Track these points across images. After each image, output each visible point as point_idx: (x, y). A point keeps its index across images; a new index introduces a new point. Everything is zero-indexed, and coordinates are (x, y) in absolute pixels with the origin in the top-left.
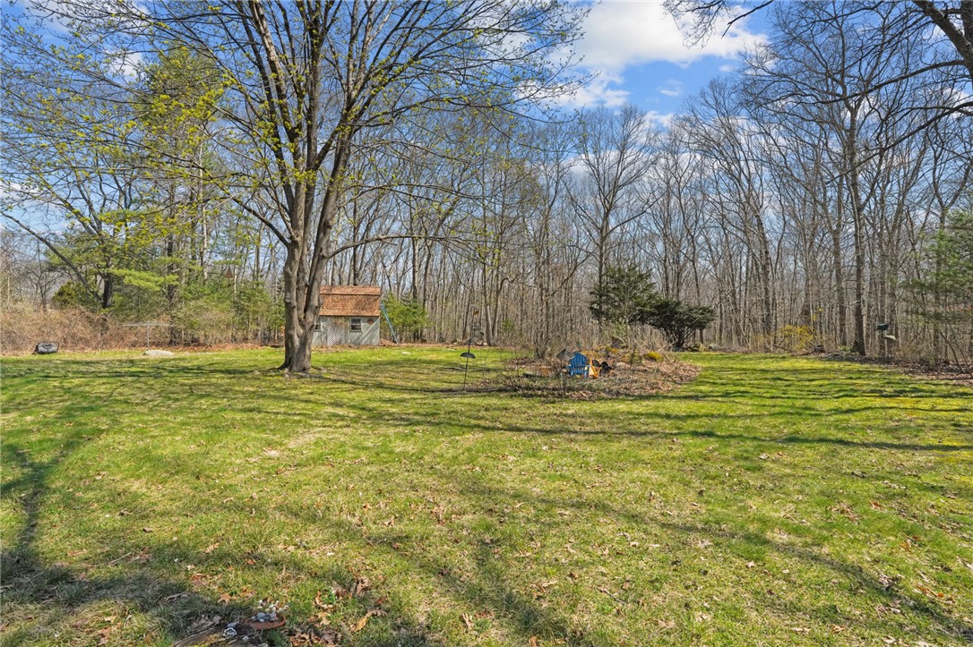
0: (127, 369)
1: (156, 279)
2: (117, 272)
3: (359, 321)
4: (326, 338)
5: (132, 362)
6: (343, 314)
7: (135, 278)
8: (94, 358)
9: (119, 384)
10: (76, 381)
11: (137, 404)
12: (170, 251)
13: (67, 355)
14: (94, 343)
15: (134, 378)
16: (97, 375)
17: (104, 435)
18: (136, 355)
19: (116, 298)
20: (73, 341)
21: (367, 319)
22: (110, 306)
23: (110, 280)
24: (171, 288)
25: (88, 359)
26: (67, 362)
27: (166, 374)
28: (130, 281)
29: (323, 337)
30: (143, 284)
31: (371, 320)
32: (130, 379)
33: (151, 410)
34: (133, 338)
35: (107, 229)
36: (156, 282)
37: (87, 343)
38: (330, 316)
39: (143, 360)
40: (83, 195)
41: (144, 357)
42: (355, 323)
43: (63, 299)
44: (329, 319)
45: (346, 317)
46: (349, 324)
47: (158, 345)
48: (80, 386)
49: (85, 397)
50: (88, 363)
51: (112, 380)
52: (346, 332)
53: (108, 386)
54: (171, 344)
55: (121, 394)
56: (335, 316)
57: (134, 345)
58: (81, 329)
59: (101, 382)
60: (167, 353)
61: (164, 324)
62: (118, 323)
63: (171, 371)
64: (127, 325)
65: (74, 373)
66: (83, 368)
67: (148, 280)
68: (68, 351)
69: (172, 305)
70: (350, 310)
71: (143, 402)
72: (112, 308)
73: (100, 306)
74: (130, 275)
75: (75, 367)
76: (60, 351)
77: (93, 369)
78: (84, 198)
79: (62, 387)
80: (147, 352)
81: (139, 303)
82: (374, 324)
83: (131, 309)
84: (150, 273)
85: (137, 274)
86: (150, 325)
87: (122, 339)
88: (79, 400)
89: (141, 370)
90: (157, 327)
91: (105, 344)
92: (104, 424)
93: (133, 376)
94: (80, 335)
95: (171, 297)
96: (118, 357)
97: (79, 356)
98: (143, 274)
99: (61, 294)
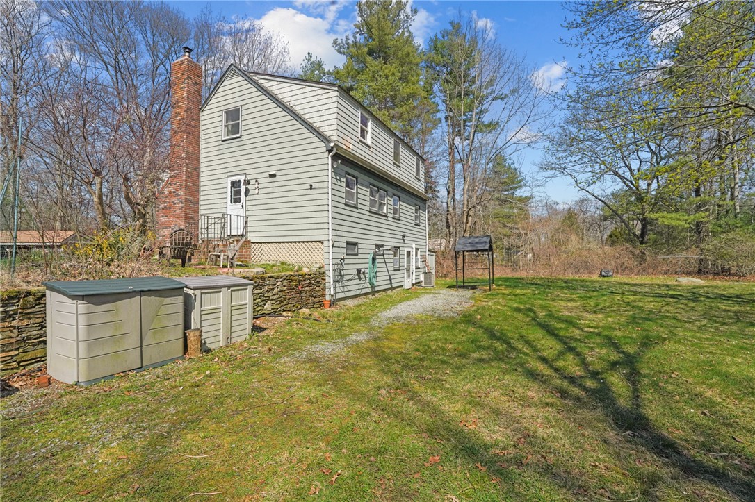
0: (666, 292)
1: (686, 218)
2: (652, 216)
5: (668, 286)
7: (666, 219)
8: (637, 282)
9: (664, 303)
10: (632, 298)
11: (685, 322)
12: (698, 192)
13: (618, 278)
14: (636, 271)
15: (675, 300)
16: (645, 295)
17: (667, 342)
18: (670, 281)
19: (651, 236)
20: (622, 268)
22: (646, 243)
23: (645, 223)
24: (699, 224)
25: (634, 282)
26: (620, 283)
27: (703, 299)
28: (663, 221)
30: (673, 223)
32: (671, 300)
33: (699, 328)
34: (665, 267)
35: (643, 185)
36: (686, 220)
37: (631, 270)
39: (677, 285)
40: (625, 163)
41: (677, 283)
43: (613, 240)
47: (688, 273)
48: (635, 301)
49: (642, 310)
50: (634, 285)
51: (657, 299)
53: (656, 304)
54: (700, 272)
55: (668, 311)
57: (666, 272)
58: (627, 260)
59: (649, 300)
60: (698, 281)
61: (693, 255)
62: (653, 255)
63: (708, 297)
64: (660, 257)
65: (628, 291)
66: (633, 289)
67: (678, 219)
68: (619, 275)
69: (701, 240)
71: (690, 321)
72: (648, 244)
73: (638, 243)
74: (663, 217)
75: (627, 287)
76: (614, 275)
77: (640, 290)
78: (626, 165)
79: (623, 301)
80: (678, 279)
81: (670, 239)
83: (662, 244)
84: (680, 213)
85: (669, 215)
86: (681, 256)
87: (657, 267)
88: (637, 312)
89: (678, 293)
90: (687, 258)
91: (644, 271)
92: (664, 333)
93: (674, 298)
94: (626, 264)
95: (700, 232)
96: (655, 281)
97: (626, 280)
98: (674, 215)
99: (611, 236)
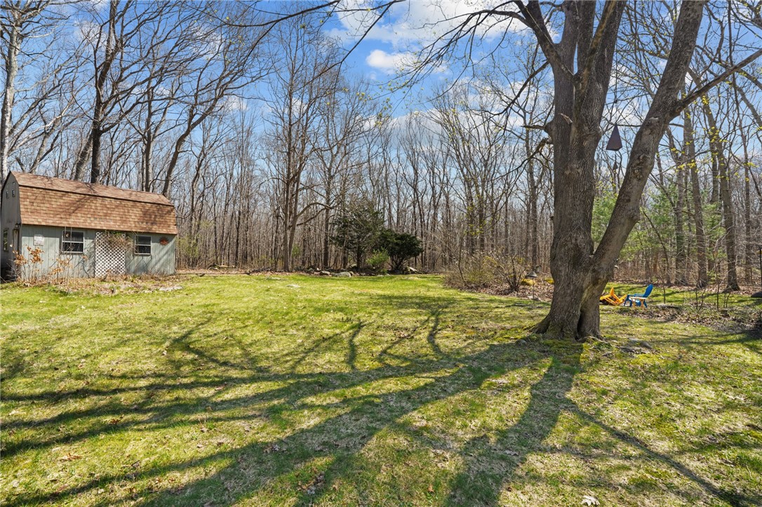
3: (148, 240)
4: (94, 264)
6: (123, 228)
21: (159, 237)
29: (88, 263)
31: (164, 239)
38: (101, 231)
42: (143, 242)
44: (98, 234)
45: (128, 233)
46: (132, 243)
52: (127, 256)
56: (111, 231)
70: (133, 221)
82: (170, 244)
